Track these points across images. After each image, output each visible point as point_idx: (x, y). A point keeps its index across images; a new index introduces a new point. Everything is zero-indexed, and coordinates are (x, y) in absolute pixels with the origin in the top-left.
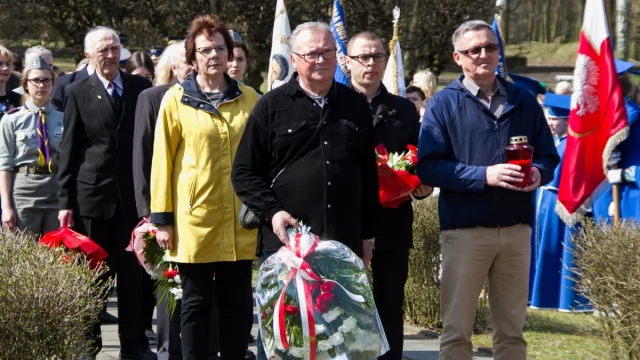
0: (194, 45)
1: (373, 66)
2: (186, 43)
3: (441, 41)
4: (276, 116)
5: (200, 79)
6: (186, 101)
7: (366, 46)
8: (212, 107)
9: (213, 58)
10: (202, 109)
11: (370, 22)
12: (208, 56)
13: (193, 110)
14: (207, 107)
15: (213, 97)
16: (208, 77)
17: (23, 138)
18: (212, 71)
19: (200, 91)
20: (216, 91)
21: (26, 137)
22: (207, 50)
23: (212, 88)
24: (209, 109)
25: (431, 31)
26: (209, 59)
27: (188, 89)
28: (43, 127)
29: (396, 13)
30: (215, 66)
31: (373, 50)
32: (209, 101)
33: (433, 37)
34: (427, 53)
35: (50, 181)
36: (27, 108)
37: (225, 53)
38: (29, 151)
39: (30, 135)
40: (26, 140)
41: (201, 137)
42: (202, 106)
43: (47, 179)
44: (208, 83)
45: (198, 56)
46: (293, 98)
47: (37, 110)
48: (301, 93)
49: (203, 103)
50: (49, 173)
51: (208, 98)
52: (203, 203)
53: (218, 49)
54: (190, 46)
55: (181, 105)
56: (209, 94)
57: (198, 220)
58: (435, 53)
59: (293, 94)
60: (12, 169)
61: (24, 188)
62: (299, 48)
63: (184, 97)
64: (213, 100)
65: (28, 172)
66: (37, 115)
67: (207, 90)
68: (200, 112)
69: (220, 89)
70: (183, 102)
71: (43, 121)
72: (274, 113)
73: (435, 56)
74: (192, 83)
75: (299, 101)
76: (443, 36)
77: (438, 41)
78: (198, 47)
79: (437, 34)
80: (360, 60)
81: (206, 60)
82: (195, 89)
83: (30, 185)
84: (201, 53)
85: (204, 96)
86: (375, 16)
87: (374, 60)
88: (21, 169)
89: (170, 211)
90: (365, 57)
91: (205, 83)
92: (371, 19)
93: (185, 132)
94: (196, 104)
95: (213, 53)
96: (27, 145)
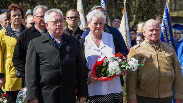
0: (10, 14)
1: (74, 21)
2: (7, 13)
3: (146, 11)
4: (27, 38)
5: (12, 26)
6: (7, 34)
7: (72, 14)
8: (16, 36)
9: (17, 19)
10: (13, 36)
12: (15, 18)
13: (10, 37)
14: (14, 36)
15: (17, 32)
16: (15, 25)
18: (16, 23)
19: (12, 30)
20: (18, 30)
22: (15, 16)
23: (16, 29)
24: (15, 37)
25: (143, 6)
26: (16, 19)
27: (7, 30)
30: (18, 21)
31: (74, 15)
32: (15, 34)
33: (144, 9)
34: (141, 16)
37: (21, 17)
41: (12, 46)
42: (12, 35)
44: (15, 27)
45: (12, 17)
46: (33, 32)
48: (35, 30)
49: (13, 35)
51: (15, 33)
52: (14, 70)
53: (19, 15)
54: (9, 14)
55: (5, 35)
56: (15, 31)
57: (12, 76)
58: (144, 15)
59: (33, 30)
62: (37, 14)
63: (6, 32)
64: (16, 33)
67: (14, 30)
68: (12, 38)
69: (19, 29)
70: (6, 34)
72: (26, 37)
73: (145, 17)
74: (9, 27)
75: (35, 33)
76: (147, 8)
77: (145, 11)
78: (11, 14)
79: (145, 8)
80: (70, 18)
81: (14, 19)
82: (10, 30)
84: (13, 16)
85: (13, 32)
87: (74, 19)
89: (3, 72)
90: (71, 18)
91: (14, 27)
93: (7, 45)
94: (10, 35)
95: (17, 17)
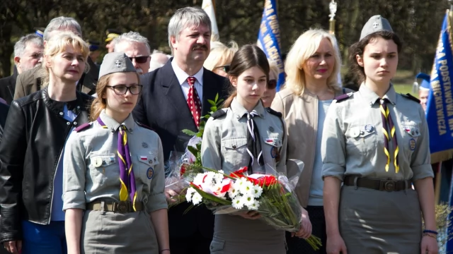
11: (309, 17)
17: (100, 164)
21: (104, 163)
28: (125, 150)
29: (333, 7)
35: (134, 221)
36: (101, 123)
38: (107, 181)
39: (108, 159)
40: (102, 168)
43: (130, 220)
47: (116, 126)
50: (133, 211)
60: (83, 207)
61: (100, 232)
65: (106, 210)
66: (116, 132)
71: (125, 141)
83: (109, 227)
86: (314, 10)
88: (96, 206)
92: (310, 12)
96: (105, 174)
